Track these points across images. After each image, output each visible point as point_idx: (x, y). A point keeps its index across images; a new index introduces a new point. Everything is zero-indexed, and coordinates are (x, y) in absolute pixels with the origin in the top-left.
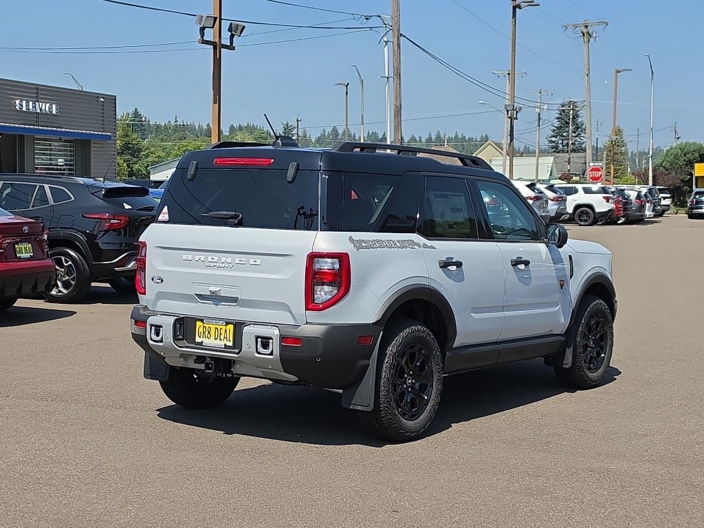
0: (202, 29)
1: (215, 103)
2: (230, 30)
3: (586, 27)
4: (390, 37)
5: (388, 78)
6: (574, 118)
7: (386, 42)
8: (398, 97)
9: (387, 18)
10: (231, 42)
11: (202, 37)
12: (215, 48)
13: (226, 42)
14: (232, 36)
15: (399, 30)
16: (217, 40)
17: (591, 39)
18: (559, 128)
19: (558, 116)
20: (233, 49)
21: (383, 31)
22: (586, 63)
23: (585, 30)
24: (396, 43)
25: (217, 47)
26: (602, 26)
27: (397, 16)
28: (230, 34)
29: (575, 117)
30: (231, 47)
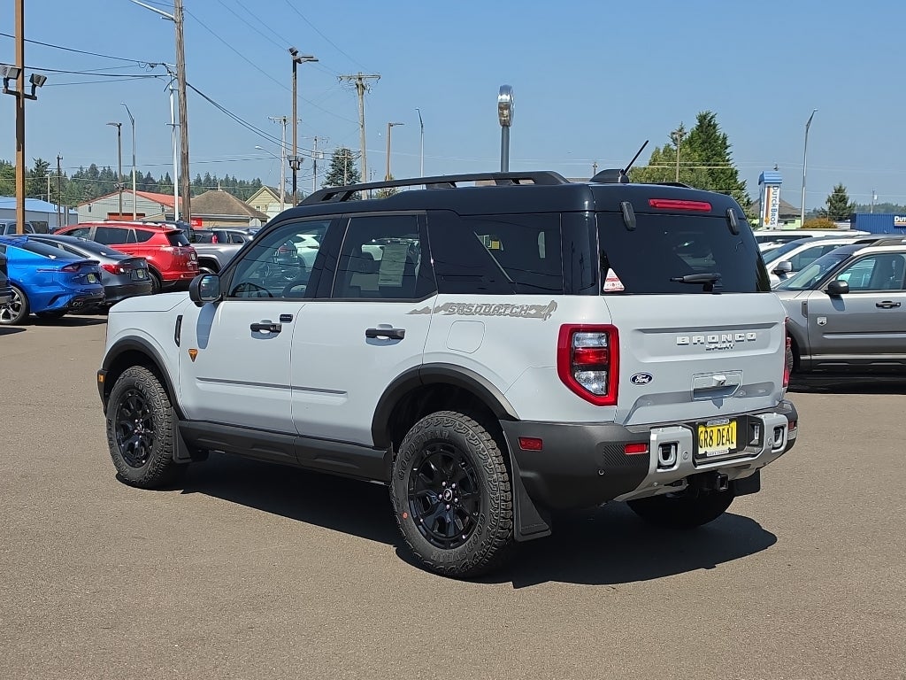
0: (6, 80)
1: (18, 150)
2: (32, 81)
3: (360, 79)
4: (176, 85)
5: (174, 125)
6: (348, 166)
7: (172, 90)
8: (184, 144)
9: (173, 66)
10: (33, 91)
11: (6, 87)
12: (18, 98)
13: (28, 91)
14: (34, 87)
15: (184, 80)
16: (20, 90)
17: (366, 92)
18: (333, 175)
19: (332, 163)
20: (36, 98)
21: (168, 79)
22: (361, 114)
23: (359, 83)
24: (181, 92)
25: (20, 96)
26: (375, 79)
27: (182, 65)
28: (31, 84)
29: (350, 164)
30: (33, 97)
